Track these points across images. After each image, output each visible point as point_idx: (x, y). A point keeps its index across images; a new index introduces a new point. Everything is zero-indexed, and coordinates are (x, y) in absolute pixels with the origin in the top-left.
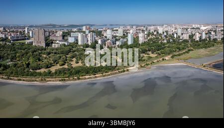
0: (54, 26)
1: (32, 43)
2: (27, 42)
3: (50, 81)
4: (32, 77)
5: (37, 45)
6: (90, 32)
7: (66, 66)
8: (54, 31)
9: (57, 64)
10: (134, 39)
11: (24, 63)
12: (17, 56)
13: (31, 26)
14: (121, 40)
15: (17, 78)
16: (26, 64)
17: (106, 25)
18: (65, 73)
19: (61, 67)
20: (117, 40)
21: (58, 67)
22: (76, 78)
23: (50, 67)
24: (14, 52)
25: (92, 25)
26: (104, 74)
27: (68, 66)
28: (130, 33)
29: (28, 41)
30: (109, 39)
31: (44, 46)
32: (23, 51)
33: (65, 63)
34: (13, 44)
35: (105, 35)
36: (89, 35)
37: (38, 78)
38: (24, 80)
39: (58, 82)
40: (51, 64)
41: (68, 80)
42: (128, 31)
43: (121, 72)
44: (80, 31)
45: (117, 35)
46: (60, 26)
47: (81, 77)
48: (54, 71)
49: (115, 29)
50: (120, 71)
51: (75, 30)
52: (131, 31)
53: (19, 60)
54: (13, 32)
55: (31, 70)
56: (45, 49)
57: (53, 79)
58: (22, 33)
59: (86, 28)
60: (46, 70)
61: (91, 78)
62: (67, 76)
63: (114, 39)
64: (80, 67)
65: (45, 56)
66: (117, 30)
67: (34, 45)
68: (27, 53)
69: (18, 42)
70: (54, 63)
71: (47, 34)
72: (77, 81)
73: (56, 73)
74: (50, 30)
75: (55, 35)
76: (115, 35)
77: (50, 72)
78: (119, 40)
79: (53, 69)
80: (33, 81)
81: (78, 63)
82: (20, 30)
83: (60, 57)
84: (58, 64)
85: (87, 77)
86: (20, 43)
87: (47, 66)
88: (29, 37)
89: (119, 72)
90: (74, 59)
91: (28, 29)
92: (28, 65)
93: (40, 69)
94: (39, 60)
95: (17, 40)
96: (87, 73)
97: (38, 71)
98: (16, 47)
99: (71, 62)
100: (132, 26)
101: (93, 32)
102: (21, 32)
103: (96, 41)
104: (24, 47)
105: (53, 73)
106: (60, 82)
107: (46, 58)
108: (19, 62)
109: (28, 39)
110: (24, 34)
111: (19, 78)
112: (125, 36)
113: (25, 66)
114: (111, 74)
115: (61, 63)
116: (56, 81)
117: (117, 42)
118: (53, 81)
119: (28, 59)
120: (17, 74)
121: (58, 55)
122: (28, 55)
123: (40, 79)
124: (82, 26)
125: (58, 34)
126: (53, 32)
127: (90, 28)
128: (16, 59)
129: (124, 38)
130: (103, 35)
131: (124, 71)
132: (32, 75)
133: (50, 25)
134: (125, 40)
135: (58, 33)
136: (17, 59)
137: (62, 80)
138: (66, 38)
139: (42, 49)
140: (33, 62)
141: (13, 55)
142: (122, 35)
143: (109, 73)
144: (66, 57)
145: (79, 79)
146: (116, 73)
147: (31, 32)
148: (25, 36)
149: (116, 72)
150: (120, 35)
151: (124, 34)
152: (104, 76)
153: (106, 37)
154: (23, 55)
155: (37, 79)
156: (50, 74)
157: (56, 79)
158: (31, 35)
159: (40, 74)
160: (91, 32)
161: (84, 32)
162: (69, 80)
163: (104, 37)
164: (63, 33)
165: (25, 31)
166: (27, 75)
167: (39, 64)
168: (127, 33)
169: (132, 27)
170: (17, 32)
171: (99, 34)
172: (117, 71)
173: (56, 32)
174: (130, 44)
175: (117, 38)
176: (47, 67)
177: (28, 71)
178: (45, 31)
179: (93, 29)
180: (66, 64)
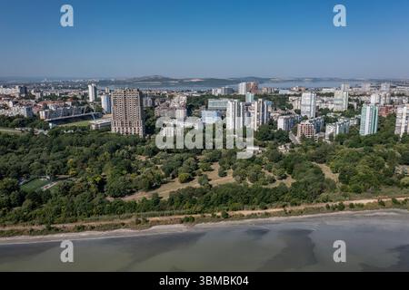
0: (165, 81)
1: (107, 127)
2: (95, 123)
3: (158, 223)
4: (112, 216)
5: (123, 131)
6: (256, 98)
7: (195, 184)
8: (164, 95)
9: (174, 177)
10: (381, 120)
11: (90, 182)
12: (69, 164)
13: (104, 83)
14: (341, 121)
15: (73, 225)
16: (95, 182)
17: (299, 80)
18: (194, 202)
19: (185, 186)
20: (327, 121)
21: (176, 186)
22: (219, 214)
23: (157, 187)
24: (59, 154)
25: (262, 81)
26: (288, 209)
27: (200, 182)
28: (368, 103)
29: (99, 122)
30: (306, 118)
31: (141, 134)
32: (85, 150)
33: (194, 175)
34: (56, 133)
35: (296, 105)
36: (255, 105)
37: (130, 217)
38: (93, 228)
39: (176, 226)
40: (159, 178)
41: (200, 221)
42: (363, 98)
43: (334, 209)
44: (232, 94)
45: (330, 107)
46: (182, 82)
47: (230, 213)
48: (166, 198)
49: (324, 91)
50: (330, 204)
51: (219, 91)
52: (373, 99)
53: (75, 175)
54: (52, 98)
55: (110, 199)
56: (144, 142)
57: (165, 218)
58: (80, 101)
59: (247, 86)
60: (148, 196)
61: (254, 216)
62: (198, 208)
63: (321, 119)
64: (229, 185)
65: (143, 158)
66: (331, 95)
67: (113, 131)
68: (97, 154)
69: (70, 125)
70: (167, 176)
71: (148, 102)
72: (223, 223)
73: (171, 201)
74: (155, 91)
75: (168, 105)
76: (323, 106)
77: (157, 200)
78: (336, 120)
79: (165, 192)
80: (116, 227)
81: (225, 175)
82: (72, 93)
83: (182, 160)
84: (177, 179)
85: (246, 213)
86: (75, 128)
87: (151, 184)
88: (100, 110)
89: (328, 207)
90: (216, 166)
91: (95, 89)
92: (101, 185)
93: (132, 193)
94: (130, 170)
95: (66, 121)
96: (247, 203)
97: (127, 199)
98: (66, 139)
99: (207, 173)
100: (377, 85)
101: (265, 97)
102: (75, 98)
103: (272, 120)
104: (87, 138)
105: (164, 203)
106: (181, 226)
107: (145, 164)
108: (77, 181)
109: (97, 117)
110: (84, 104)
111: (79, 224)
112: (353, 110)
113: (94, 189)
114: (307, 211)
115: (183, 175)
116: (172, 222)
117: (327, 127)
118: (166, 223)
119: (101, 168)
120: (73, 214)
121: (177, 156)
122: (100, 158)
123: (133, 219)
124: (238, 81)
125: (174, 103)
126: (163, 98)
127: (256, 88)
128: (66, 173)
129: (349, 116)
130: (291, 107)
131: (342, 208)
132: (113, 210)
133: (156, 79)
134: (353, 122)
135: (175, 99)
136: (71, 173)
137: (187, 220)
138: (195, 111)
139: (136, 141)
140: (113, 176)
141: (59, 163)
142: (344, 107)
143: (302, 207)
144: (197, 160)
145: (226, 217)
146: (319, 210)
147: (103, 99)
148: (89, 110)
149: (319, 205)
150: (339, 108)
151: (350, 107)
152: (287, 214)
153: (298, 112)
154: (86, 160)
155: (126, 222)
156: (157, 205)
157: (172, 217)
158: (104, 105)
159: (133, 207)
160: (261, 97)
161: (242, 98)
162: (204, 220)
163: (292, 111)
164: (189, 98)
165: (86, 94)
166: (101, 213)
167: (131, 181)
168: (360, 104)
169: (378, 88)
170: (65, 99)
171: (281, 102)
172: (324, 205)
173: (171, 97)
174: (366, 133)
175: (331, 115)
176: (151, 187)
177: (101, 203)
178: (142, 96)
179: (264, 91)
180: (197, 178)
